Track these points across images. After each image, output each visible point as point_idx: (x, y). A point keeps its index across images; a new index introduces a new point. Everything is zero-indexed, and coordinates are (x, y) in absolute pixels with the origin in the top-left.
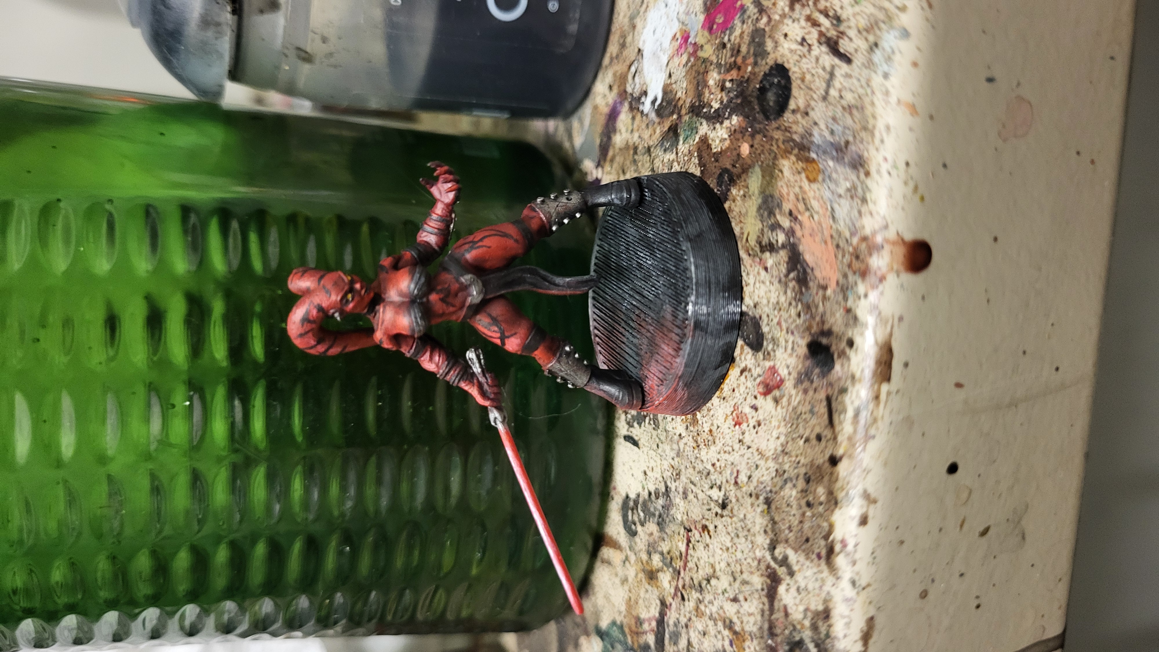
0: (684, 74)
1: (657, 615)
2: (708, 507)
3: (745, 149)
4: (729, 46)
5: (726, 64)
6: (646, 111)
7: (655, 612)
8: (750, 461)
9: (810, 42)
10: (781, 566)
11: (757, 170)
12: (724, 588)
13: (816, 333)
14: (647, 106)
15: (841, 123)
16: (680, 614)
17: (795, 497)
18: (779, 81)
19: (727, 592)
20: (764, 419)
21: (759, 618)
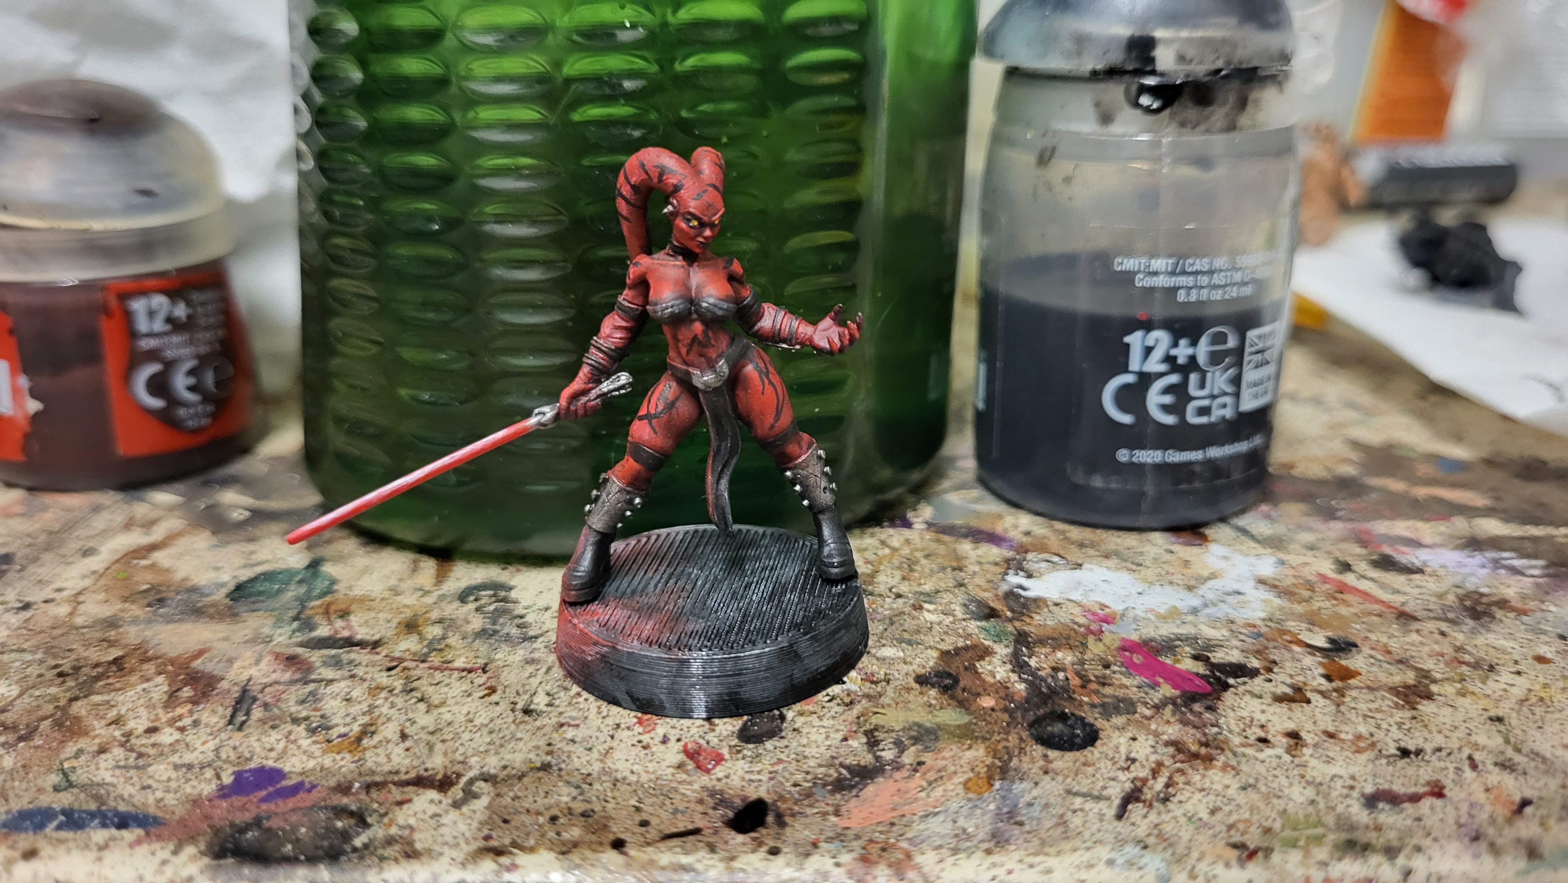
0: (1062, 620)
1: (359, 637)
2: (521, 691)
3: (987, 702)
4: (1108, 672)
5: (1086, 671)
6: (1008, 578)
7: (361, 634)
8: (594, 739)
9: (1132, 768)
10: (464, 791)
11: (966, 719)
12: (417, 720)
13: (778, 807)
14: (1015, 579)
15: (1044, 814)
16: (367, 666)
17: (560, 801)
18: (1078, 736)
19: (412, 725)
20: (653, 754)
21: (387, 768)
